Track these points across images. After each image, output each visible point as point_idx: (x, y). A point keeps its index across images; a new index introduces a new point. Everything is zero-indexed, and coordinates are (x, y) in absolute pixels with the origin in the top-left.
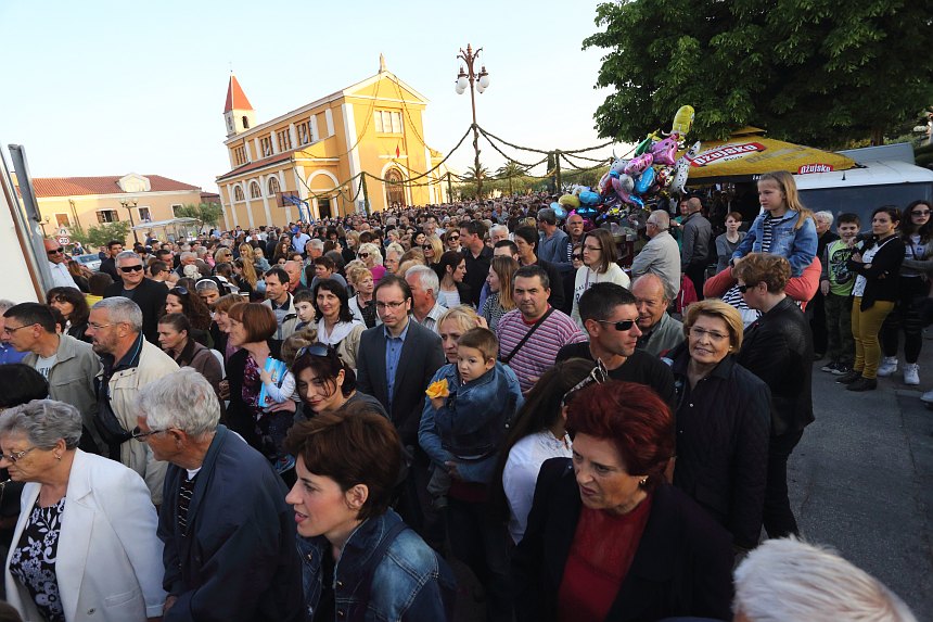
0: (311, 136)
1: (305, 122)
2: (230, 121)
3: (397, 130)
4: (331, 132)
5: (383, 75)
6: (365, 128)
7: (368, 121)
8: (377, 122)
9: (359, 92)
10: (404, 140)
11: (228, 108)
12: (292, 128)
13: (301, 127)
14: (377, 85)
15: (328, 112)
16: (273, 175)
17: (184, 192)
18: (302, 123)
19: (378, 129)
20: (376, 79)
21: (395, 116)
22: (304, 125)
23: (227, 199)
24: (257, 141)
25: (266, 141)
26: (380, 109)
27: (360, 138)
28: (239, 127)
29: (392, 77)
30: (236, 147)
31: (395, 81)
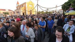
4: (25, 6)
5: (30, 1)
7: (28, 5)
16: (19, 10)
17: (12, 11)
18: (22, 5)
21: (31, 5)
23: (15, 12)
28: (18, 5)
30: (17, 7)
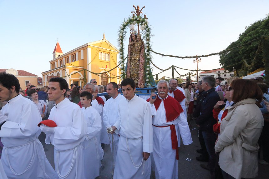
0: (76, 59)
1: (75, 55)
2: (54, 56)
3: (107, 60)
4: (82, 58)
5: (104, 40)
6: (95, 58)
7: (96, 55)
8: (100, 56)
9: (94, 45)
10: (110, 63)
11: (54, 52)
12: (70, 57)
13: (73, 56)
14: (101, 43)
15: (82, 51)
16: (59, 72)
17: (31, 77)
18: (73, 55)
19: (100, 58)
20: (100, 41)
21: (107, 55)
22: (74, 56)
23: (44, 80)
24: (59, 61)
25: (62, 61)
26: (101, 52)
27: (92, 61)
28: (57, 56)
29: (107, 42)
30: (53, 63)
31: (108, 43)
